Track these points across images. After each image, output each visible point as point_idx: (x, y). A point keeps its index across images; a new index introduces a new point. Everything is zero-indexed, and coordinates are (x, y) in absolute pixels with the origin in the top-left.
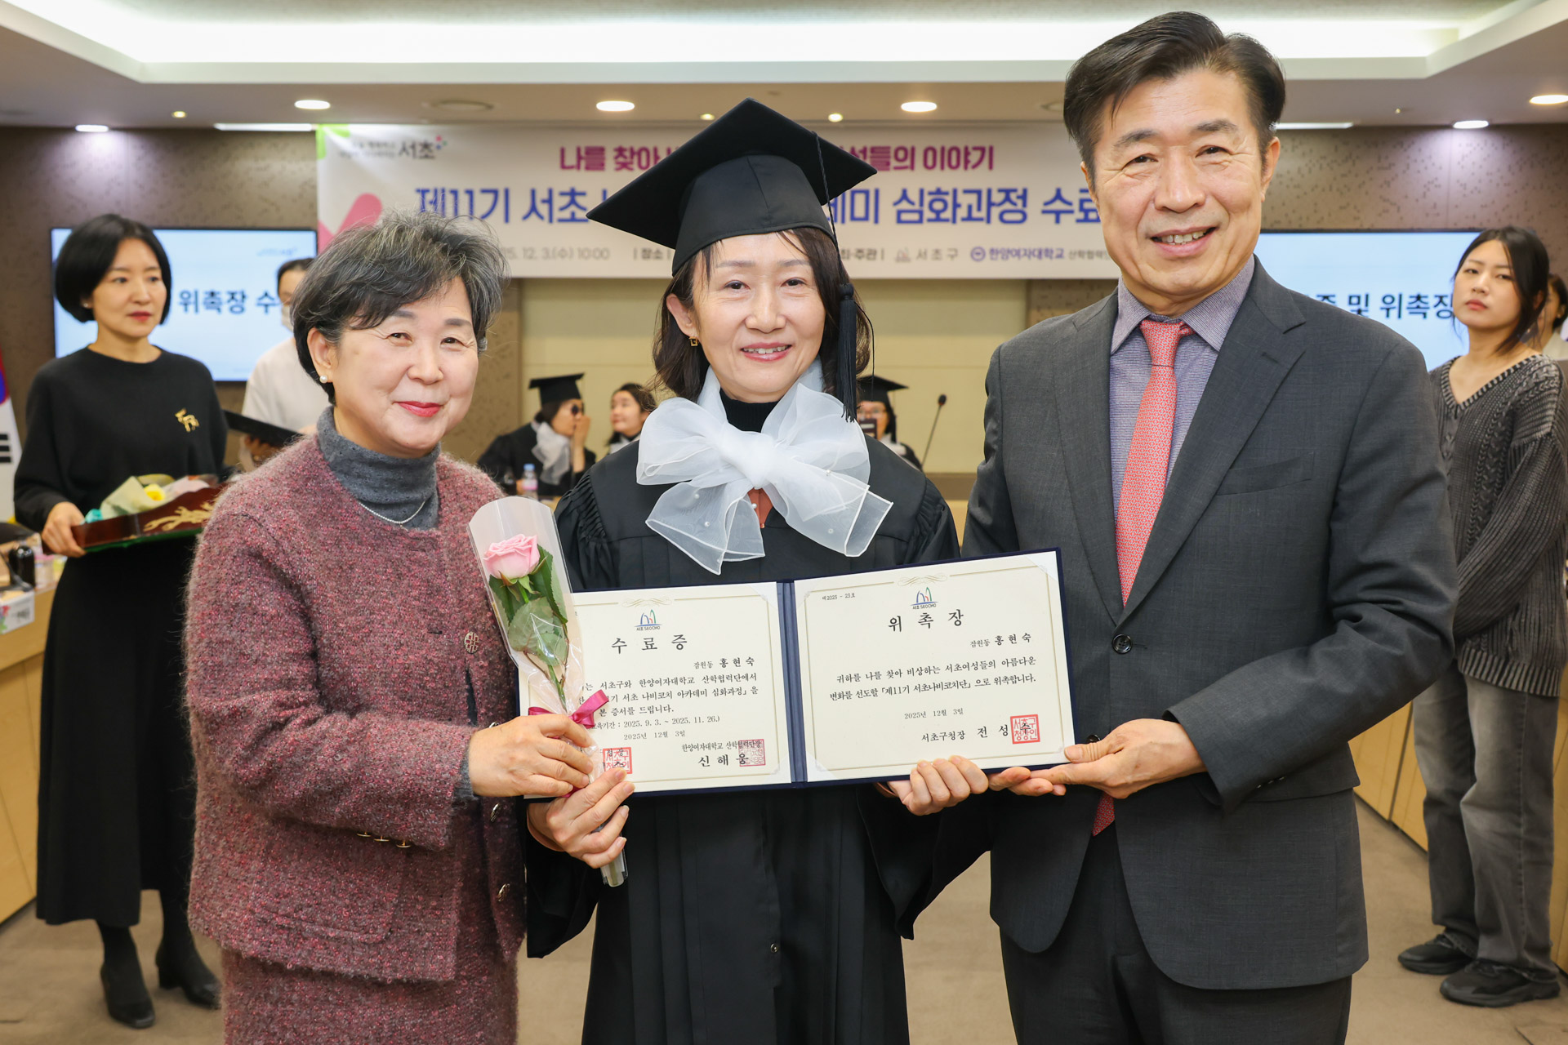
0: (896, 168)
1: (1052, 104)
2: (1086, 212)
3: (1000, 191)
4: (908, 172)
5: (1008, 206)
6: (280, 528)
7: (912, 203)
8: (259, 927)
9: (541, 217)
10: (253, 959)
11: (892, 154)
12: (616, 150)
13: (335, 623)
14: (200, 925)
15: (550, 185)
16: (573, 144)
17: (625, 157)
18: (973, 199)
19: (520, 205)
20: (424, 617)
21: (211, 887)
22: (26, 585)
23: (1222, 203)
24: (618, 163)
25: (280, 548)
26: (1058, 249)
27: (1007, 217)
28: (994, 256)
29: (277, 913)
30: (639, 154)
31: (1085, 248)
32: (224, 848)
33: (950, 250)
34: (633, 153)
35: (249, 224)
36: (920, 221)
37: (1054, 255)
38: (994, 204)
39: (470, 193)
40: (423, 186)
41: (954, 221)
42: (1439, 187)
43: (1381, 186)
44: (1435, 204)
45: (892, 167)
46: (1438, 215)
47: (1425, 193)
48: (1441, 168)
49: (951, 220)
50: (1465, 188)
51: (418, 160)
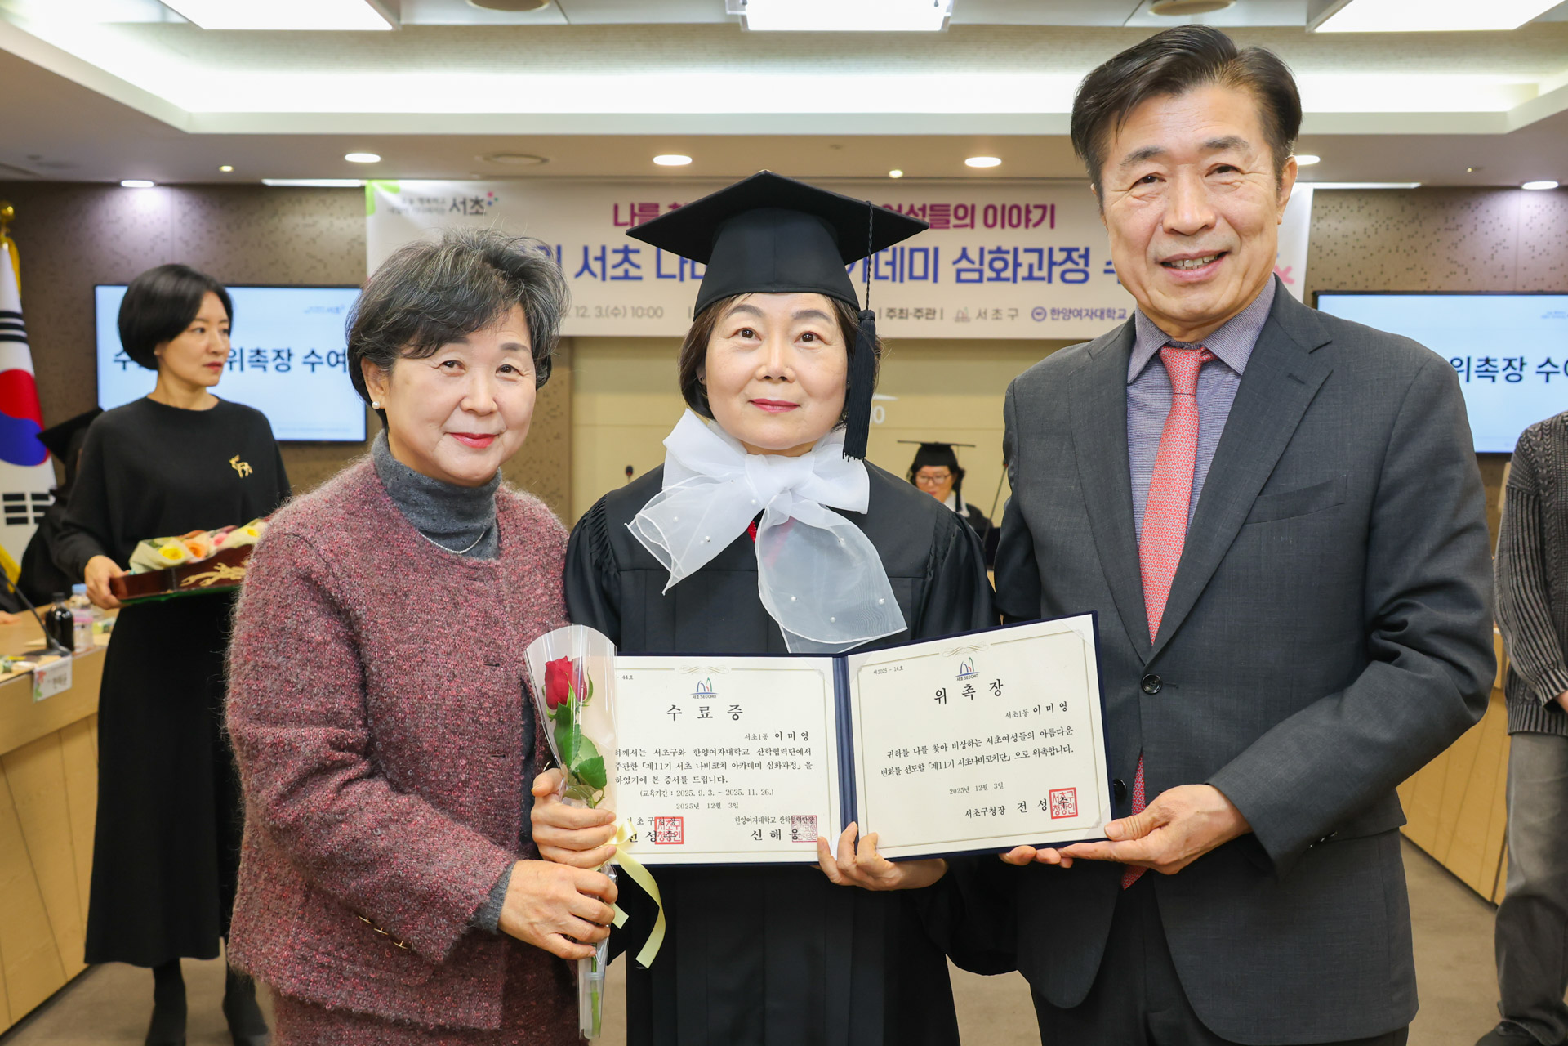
0: (956, 226)
3: (1062, 250)
4: (968, 229)
5: (1069, 265)
6: (332, 550)
7: (972, 262)
8: (299, 964)
9: (594, 275)
10: (292, 997)
11: (952, 212)
13: (385, 650)
14: (240, 960)
15: (604, 243)
16: (628, 200)
18: (1034, 258)
19: (572, 262)
20: (480, 649)
21: (252, 920)
22: (63, 649)
25: (330, 571)
26: (1120, 310)
27: (1069, 276)
28: (1056, 317)
29: (317, 950)
32: (265, 880)
33: (1011, 309)
35: (296, 281)
36: (980, 280)
37: (1117, 315)
38: (1055, 264)
41: (1015, 281)
42: (1508, 248)
43: (1449, 248)
44: (1503, 266)
45: (951, 225)
46: (1506, 277)
47: (1493, 255)
48: (1509, 229)
49: (1012, 279)
50: (1533, 250)
51: (469, 217)
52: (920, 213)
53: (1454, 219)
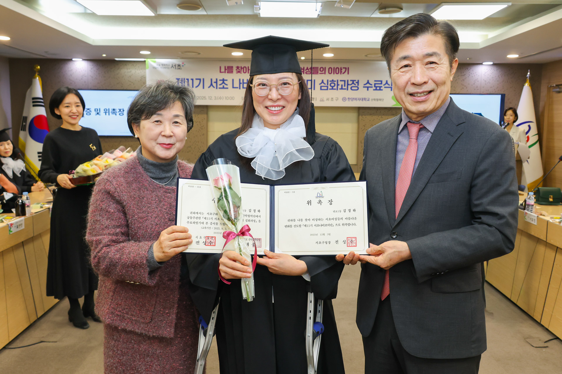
0: (320, 73)
1: (367, 55)
2: (376, 87)
3: (351, 81)
4: (324, 74)
5: (353, 85)
6: (117, 184)
7: (325, 84)
8: (111, 314)
9: (214, 87)
10: (109, 324)
11: (319, 69)
12: (236, 67)
15: (217, 78)
16: (223, 65)
17: (239, 69)
18: (343, 83)
19: (207, 83)
20: (167, 215)
23: (435, 82)
24: (237, 71)
25: (117, 191)
26: (368, 98)
27: (353, 88)
28: (349, 100)
29: (116, 310)
30: (243, 68)
31: (376, 98)
33: (336, 98)
35: (125, 89)
36: (327, 89)
37: (367, 100)
38: (349, 85)
39: (192, 80)
40: (178, 77)
41: (337, 90)
42: (478, 81)
43: (462, 81)
44: (477, 86)
45: (319, 73)
46: (478, 89)
47: (474, 83)
48: (479, 76)
50: (486, 82)
51: (176, 70)
52: (309, 70)
53: (463, 72)
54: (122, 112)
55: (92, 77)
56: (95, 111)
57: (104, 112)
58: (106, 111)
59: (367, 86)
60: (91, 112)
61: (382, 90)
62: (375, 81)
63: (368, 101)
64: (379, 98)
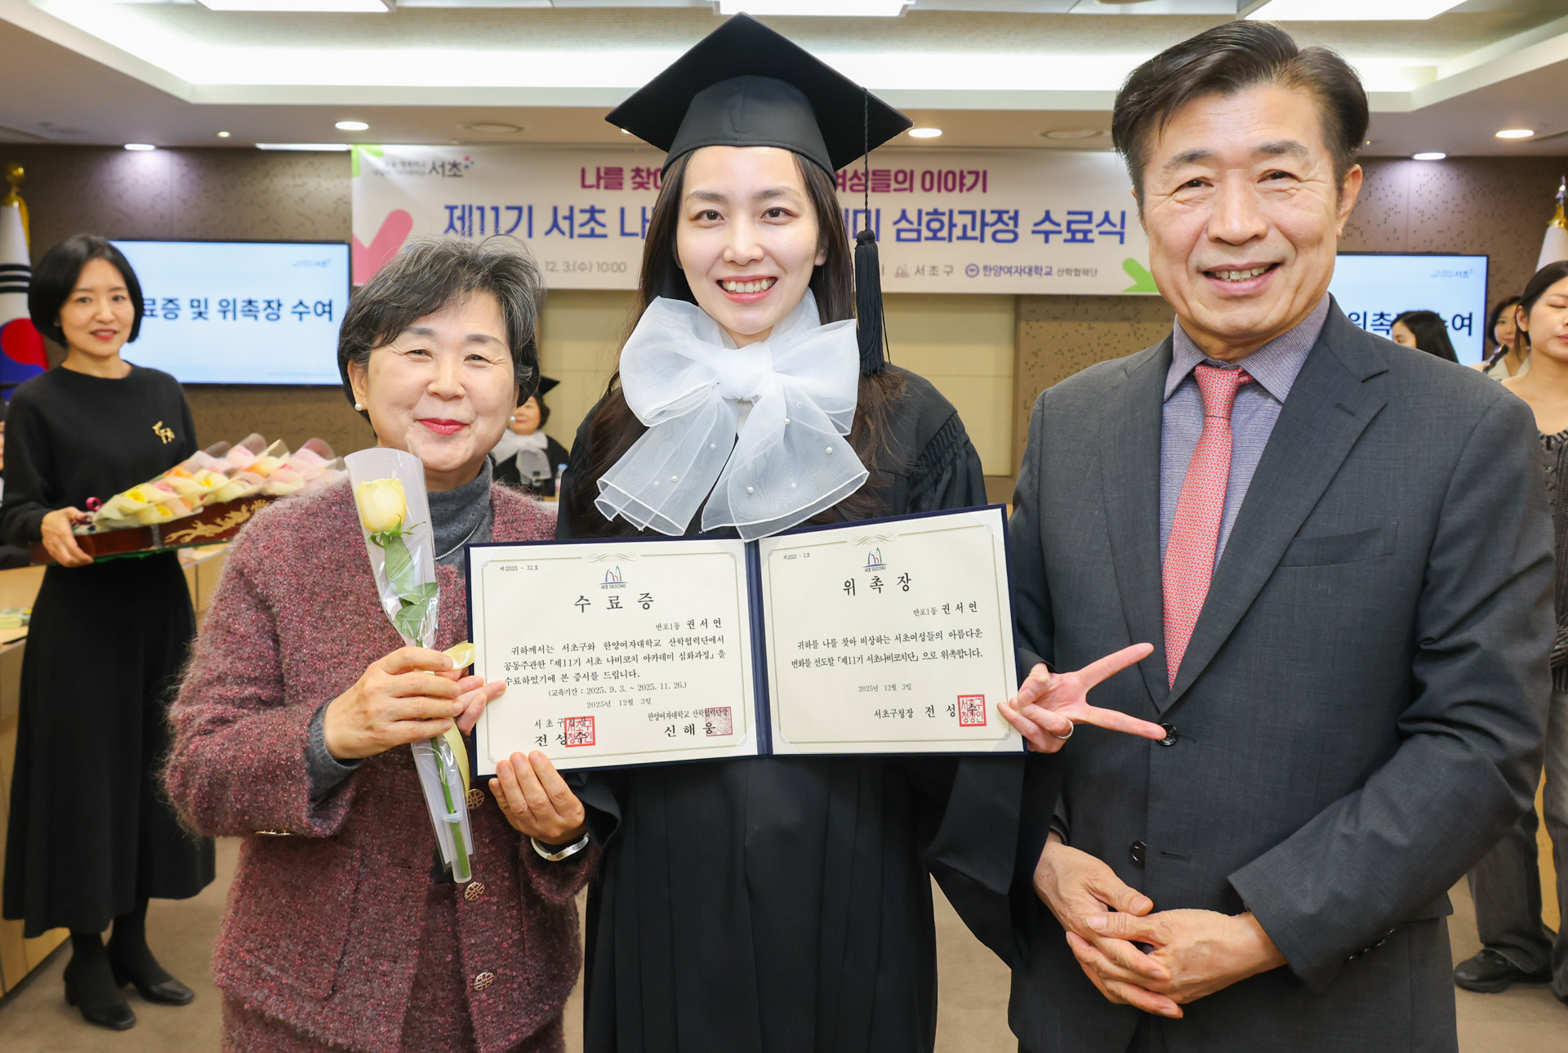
0: (896, 190)
1: (1049, 132)
2: (1074, 232)
3: (993, 212)
4: (907, 193)
5: (1000, 226)
7: (911, 223)
9: (563, 233)
11: (892, 177)
12: (633, 171)
15: (572, 203)
16: (592, 164)
17: (642, 178)
18: (967, 219)
19: (542, 221)
23: (1288, 236)
24: (635, 183)
26: (1047, 267)
27: (999, 236)
28: (988, 273)
31: (1073, 266)
33: (946, 266)
34: (649, 173)
35: (286, 237)
36: (918, 239)
37: (1044, 272)
38: (987, 224)
39: (496, 209)
40: (451, 203)
41: (950, 240)
42: (1399, 212)
44: (1395, 229)
45: (891, 188)
46: (1398, 238)
47: (1386, 219)
48: (1400, 196)
49: (947, 239)
50: (1423, 215)
51: (446, 178)
52: (863, 178)
54: (275, 311)
55: (184, 201)
56: (192, 306)
57: (220, 311)
58: (226, 308)
59: (1046, 227)
60: (178, 309)
61: (1092, 241)
62: (1070, 213)
63: (1048, 277)
64: (1080, 266)
